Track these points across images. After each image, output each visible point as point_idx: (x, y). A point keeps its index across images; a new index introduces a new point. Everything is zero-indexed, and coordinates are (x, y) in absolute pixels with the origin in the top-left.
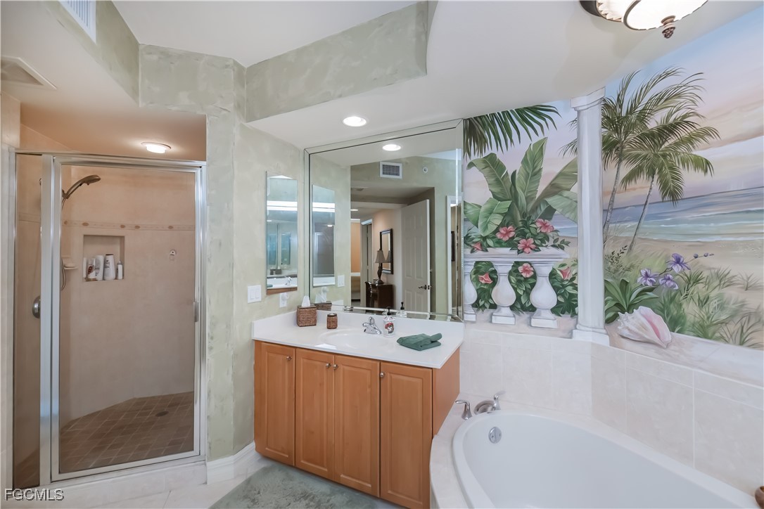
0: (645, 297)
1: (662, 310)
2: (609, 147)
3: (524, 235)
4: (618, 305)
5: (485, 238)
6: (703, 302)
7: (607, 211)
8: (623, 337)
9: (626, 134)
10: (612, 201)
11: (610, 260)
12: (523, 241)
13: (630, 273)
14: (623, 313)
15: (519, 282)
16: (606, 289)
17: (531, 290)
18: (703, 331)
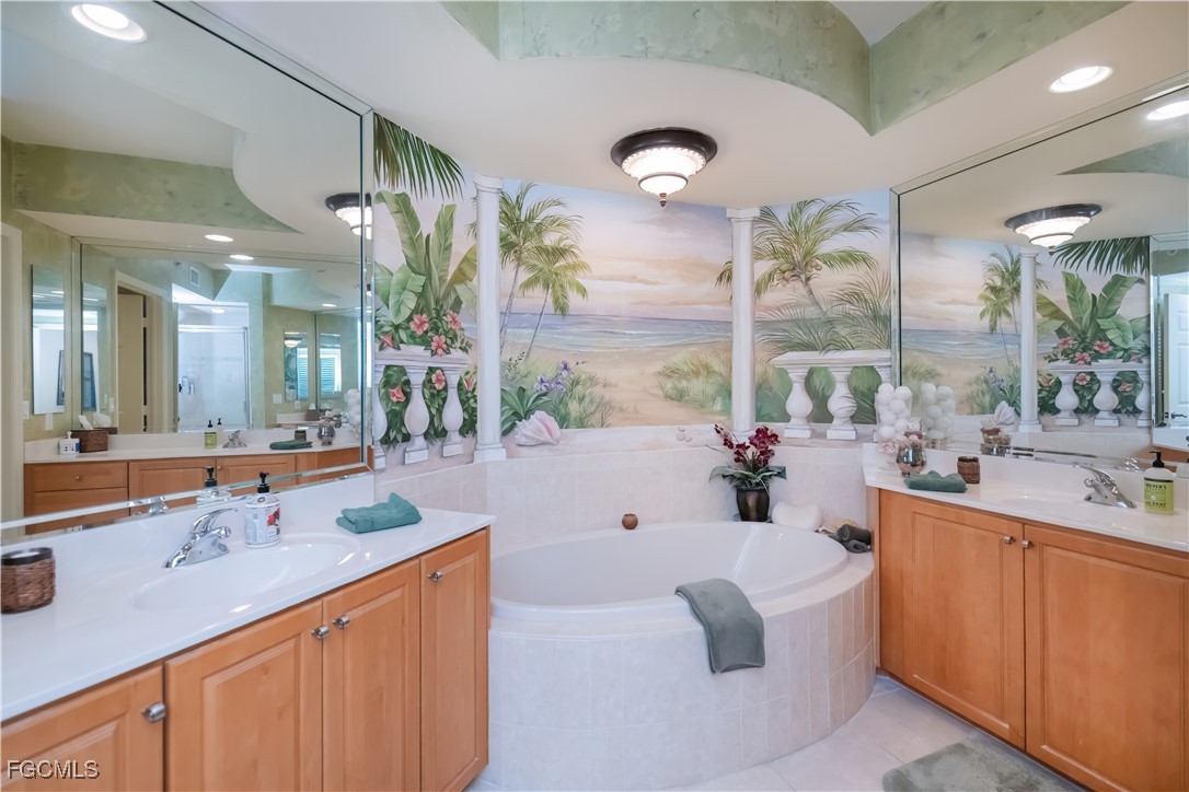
0: (541, 402)
1: (554, 412)
2: (507, 246)
3: (435, 329)
4: (516, 414)
5: (397, 327)
6: (581, 400)
7: (505, 314)
8: (520, 445)
9: (525, 240)
10: (510, 304)
11: (507, 366)
12: (436, 338)
13: (526, 379)
14: (520, 420)
15: (432, 395)
16: (502, 398)
17: (443, 407)
18: (581, 423)
